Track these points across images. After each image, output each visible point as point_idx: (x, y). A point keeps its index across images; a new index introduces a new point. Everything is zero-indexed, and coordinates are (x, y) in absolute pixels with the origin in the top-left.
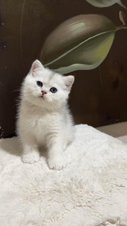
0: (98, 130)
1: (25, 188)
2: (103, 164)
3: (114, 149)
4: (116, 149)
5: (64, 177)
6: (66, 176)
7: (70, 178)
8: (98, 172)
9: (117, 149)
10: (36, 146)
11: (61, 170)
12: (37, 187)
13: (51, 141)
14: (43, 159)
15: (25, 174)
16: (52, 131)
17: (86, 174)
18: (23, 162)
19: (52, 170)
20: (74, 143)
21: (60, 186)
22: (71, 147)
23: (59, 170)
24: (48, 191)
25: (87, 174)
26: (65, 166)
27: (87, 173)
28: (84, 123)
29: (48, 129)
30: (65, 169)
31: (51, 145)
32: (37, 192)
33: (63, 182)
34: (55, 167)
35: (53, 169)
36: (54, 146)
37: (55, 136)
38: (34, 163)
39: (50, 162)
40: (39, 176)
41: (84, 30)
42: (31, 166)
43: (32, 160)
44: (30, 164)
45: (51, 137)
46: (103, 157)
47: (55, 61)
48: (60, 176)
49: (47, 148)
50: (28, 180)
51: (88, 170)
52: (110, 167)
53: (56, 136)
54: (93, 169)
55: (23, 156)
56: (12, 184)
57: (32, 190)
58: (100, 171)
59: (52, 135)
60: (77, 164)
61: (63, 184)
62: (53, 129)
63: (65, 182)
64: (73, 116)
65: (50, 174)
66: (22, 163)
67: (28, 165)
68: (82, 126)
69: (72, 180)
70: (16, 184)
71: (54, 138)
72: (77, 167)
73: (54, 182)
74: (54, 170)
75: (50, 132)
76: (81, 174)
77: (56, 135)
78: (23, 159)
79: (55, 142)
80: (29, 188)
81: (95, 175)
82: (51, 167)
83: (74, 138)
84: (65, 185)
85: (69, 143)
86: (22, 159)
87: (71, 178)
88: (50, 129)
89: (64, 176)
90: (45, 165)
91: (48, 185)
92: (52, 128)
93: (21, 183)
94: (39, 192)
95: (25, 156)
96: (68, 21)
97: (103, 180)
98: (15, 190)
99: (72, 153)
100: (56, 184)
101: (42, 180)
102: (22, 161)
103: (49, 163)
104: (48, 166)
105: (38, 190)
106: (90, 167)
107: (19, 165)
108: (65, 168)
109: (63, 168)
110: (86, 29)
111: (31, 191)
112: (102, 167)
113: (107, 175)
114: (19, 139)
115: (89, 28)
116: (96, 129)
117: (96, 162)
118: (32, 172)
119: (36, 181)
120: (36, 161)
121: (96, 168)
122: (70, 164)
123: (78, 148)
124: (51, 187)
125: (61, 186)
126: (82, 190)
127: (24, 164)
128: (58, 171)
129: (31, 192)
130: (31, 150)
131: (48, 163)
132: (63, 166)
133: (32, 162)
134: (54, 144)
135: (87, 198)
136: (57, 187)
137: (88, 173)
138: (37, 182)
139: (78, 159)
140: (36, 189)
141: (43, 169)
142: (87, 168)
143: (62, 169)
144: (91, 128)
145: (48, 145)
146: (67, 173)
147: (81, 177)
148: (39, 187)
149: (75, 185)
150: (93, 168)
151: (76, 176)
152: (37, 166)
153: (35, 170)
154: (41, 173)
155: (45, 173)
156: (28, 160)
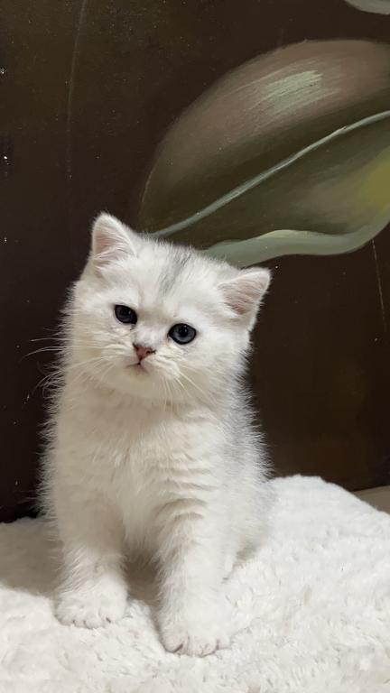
0: (362, 499)
2: (378, 637)
5: (224, 685)
6: (232, 680)
8: (356, 667)
10: (115, 556)
11: (209, 657)
13: (176, 534)
14: (138, 614)
15: (69, 668)
16: (182, 493)
17: (309, 673)
18: (60, 621)
19: (174, 657)
20: (264, 552)
22: (254, 566)
23: (202, 656)
25: (313, 675)
26: (225, 641)
27: (313, 670)
28: (307, 471)
29: (168, 480)
30: (225, 654)
31: (174, 552)
34: (185, 643)
35: (179, 650)
36: (185, 558)
37: (195, 516)
38: (104, 627)
39: (168, 623)
40: (122, 675)
41: (317, 98)
42: (93, 636)
43: (97, 614)
44: (89, 628)
45: (178, 518)
46: (379, 610)
47: (199, 215)
48: (204, 680)
51: (320, 659)
53: (200, 516)
54: (337, 653)
55: (62, 595)
58: (365, 664)
59: (182, 512)
60: (275, 634)
64: (267, 440)
65: (168, 672)
66: (56, 624)
67: (81, 634)
68: (298, 481)
71: (190, 523)
72: (276, 645)
74: (183, 657)
75: (176, 498)
76: (292, 673)
77: (198, 512)
78: (60, 607)
79: (193, 543)
81: (345, 679)
82: (173, 644)
83: (265, 531)
85: (246, 552)
86: (56, 606)
87: (250, 687)
88: (176, 484)
89: (222, 681)
90: (148, 636)
92: (185, 480)
95: (68, 595)
96: (252, 66)
99: (255, 590)
102: (56, 616)
103: (165, 628)
104: (161, 640)
106: (327, 649)
107: (43, 633)
108: (227, 648)
109: (217, 648)
110: (325, 96)
114: (51, 524)
115: (337, 91)
116: (357, 496)
117: (351, 628)
118: (96, 659)
120: (112, 619)
121: (350, 650)
122: (249, 632)
123: (280, 571)
127: (66, 629)
128: (199, 661)
130: (96, 571)
131: (158, 628)
132: (218, 642)
133: (97, 620)
134: (187, 548)
137: (317, 672)
139: (278, 614)
141: (139, 650)
142: (314, 653)
143: (213, 652)
144: (336, 494)
145: (163, 552)
146: (234, 668)
147: (288, 684)
150: (339, 651)
151: (269, 681)
152: (117, 638)
153: (106, 652)
154: (129, 664)
155: (147, 667)
156: (81, 610)
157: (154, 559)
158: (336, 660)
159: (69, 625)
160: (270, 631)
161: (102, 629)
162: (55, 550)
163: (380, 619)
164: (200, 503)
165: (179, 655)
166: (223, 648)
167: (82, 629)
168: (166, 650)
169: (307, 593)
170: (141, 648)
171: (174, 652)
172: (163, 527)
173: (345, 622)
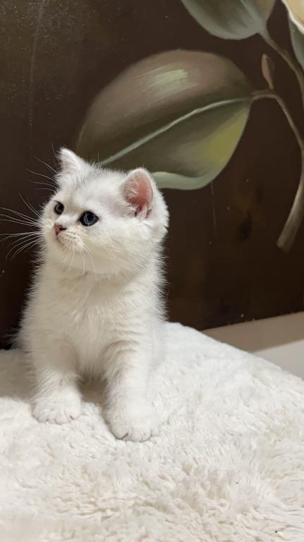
1: (59, 500)
2: (253, 425)
3: (269, 386)
4: (274, 386)
5: (164, 464)
7: (181, 467)
9: (277, 386)
10: (74, 375)
11: (147, 442)
12: (95, 495)
13: (119, 360)
14: (92, 411)
15: (52, 455)
16: (123, 337)
17: (217, 452)
18: (37, 419)
19: (122, 443)
21: (159, 490)
23: (141, 441)
24: (129, 507)
25: (221, 454)
26: (156, 431)
30: (158, 439)
31: (118, 372)
32: (95, 511)
33: (163, 478)
34: (130, 432)
35: (126, 437)
36: (126, 376)
37: (131, 350)
38: (69, 422)
39: (116, 419)
40: (91, 459)
42: (63, 430)
43: (63, 413)
44: (60, 425)
46: (248, 406)
48: (149, 461)
49: (105, 380)
50: (63, 473)
51: (223, 442)
52: (278, 435)
53: (135, 351)
55: (37, 400)
56: (17, 485)
57: (81, 505)
59: (123, 348)
61: (166, 483)
62: (127, 333)
63: (170, 478)
65: (123, 455)
66: (36, 422)
67: (54, 429)
69: (186, 470)
70: (31, 487)
71: (128, 354)
73: (140, 479)
74: (130, 443)
75: (119, 340)
76: (207, 453)
77: (134, 348)
78: (36, 410)
79: (132, 367)
80: (70, 500)
82: (121, 433)
84: (171, 485)
86: (33, 406)
87: (183, 465)
88: (120, 333)
89: (162, 460)
90: (101, 429)
91: (125, 488)
92: (125, 329)
93: (46, 482)
94: (103, 510)
95: (41, 401)
97: (273, 471)
98: (29, 504)
100: (147, 484)
101: (104, 474)
102: (34, 416)
103: (114, 421)
104: (111, 430)
105: (101, 505)
107: (28, 429)
108: (158, 436)
109: (151, 436)
111: (78, 507)
112: (256, 434)
113: (279, 455)
114: (28, 355)
117: (234, 419)
118: (69, 448)
119: (86, 476)
120: (74, 417)
122: (168, 423)
124: (134, 495)
125: (164, 491)
126: (223, 501)
127: (43, 425)
128: (141, 446)
129: (80, 512)
130: (61, 384)
131: (107, 422)
132: (151, 431)
133: (64, 418)
134: (127, 369)
135: (247, 527)
136: (154, 495)
137: (223, 451)
138: (91, 480)
139: (183, 411)
140: (93, 500)
141: (97, 439)
143: (149, 439)
145: (109, 374)
148: (101, 496)
149: (203, 486)
150: (232, 435)
151: (194, 459)
152: (81, 431)
153: (75, 442)
154: (93, 450)
155: (107, 451)
156: (52, 412)
157: (103, 379)
158: (233, 442)
159: (45, 423)
160: (182, 423)
161: (68, 424)
162: (30, 372)
163: (250, 412)
164: (136, 342)
165: (126, 441)
166: (155, 436)
167: (54, 425)
168: (117, 438)
169: (199, 396)
170: (99, 437)
171: (122, 439)
172: (110, 358)
173: (230, 416)
